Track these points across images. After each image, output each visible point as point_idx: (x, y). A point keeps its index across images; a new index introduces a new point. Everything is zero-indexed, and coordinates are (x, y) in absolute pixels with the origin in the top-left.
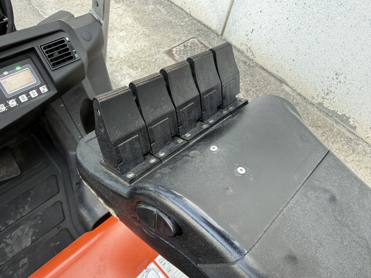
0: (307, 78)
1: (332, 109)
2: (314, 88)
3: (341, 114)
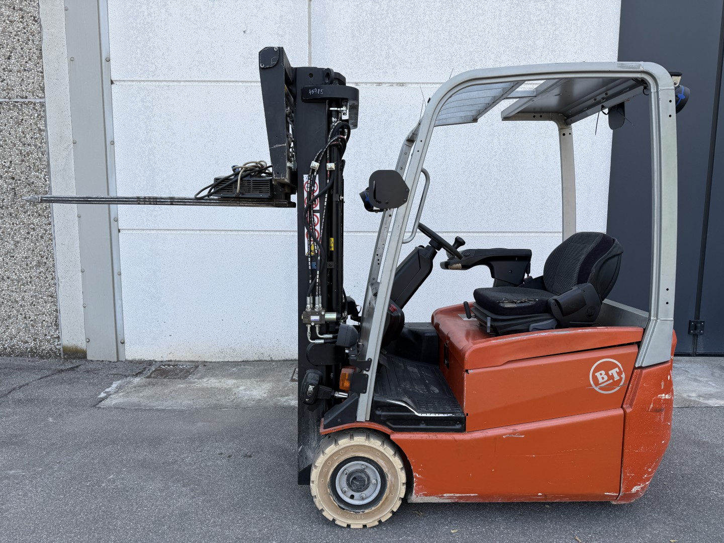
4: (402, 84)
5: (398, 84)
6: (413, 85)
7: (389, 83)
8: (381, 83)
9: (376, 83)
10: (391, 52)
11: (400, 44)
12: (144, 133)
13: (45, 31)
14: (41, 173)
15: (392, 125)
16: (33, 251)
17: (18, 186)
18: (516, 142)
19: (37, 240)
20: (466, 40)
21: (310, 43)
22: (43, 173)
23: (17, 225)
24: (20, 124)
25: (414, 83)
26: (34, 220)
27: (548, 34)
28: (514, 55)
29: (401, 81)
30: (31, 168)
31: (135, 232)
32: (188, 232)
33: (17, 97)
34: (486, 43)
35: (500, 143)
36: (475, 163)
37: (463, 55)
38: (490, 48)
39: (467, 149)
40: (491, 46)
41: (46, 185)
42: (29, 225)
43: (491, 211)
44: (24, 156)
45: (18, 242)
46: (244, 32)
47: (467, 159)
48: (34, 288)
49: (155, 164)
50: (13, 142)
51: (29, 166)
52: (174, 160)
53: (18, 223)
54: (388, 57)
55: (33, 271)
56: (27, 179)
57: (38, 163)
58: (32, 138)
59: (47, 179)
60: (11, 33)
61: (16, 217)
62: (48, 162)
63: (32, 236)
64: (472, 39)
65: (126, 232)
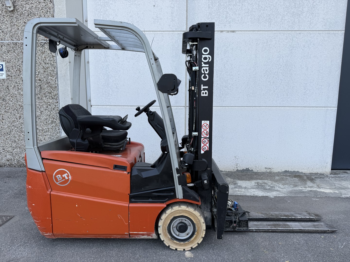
0: (227, 164)
1: (242, 169)
2: (232, 166)
3: (245, 169)
4: (233, 31)
5: (231, 31)
6: (239, 32)
7: (227, 31)
8: (223, 31)
9: (220, 31)
10: (228, 15)
11: (233, 11)
12: (104, 58)
13: (56, 7)
14: (53, 78)
15: (228, 52)
16: (49, 116)
17: (42, 84)
18: (292, 61)
19: (51, 110)
20: (267, 8)
21: (187, 11)
22: (54, 78)
23: (42, 103)
24: (43, 53)
25: (240, 31)
26: (50, 101)
27: (310, 5)
28: (292, 16)
29: (233, 30)
30: (49, 75)
31: (99, 107)
32: (125, 107)
33: (42, 40)
34: (277, 10)
35: (283, 61)
36: (270, 71)
37: (265, 16)
38: (279, 13)
39: (267, 64)
40: (280, 11)
41: (56, 84)
42: (47, 103)
43: (278, 96)
44: (45, 69)
45: (42, 111)
46: (154, 6)
47: (266, 69)
48: (50, 134)
49: (109, 73)
50: (40, 62)
51: (48, 74)
52: (118, 71)
53: (42, 102)
54: (226, 18)
55: (49, 125)
56: (47, 80)
57: (52, 73)
58: (49, 60)
59: (56, 81)
60: (39, 8)
61: (41, 99)
62: (57, 72)
63: (49, 108)
64: (270, 8)
65: (95, 106)
